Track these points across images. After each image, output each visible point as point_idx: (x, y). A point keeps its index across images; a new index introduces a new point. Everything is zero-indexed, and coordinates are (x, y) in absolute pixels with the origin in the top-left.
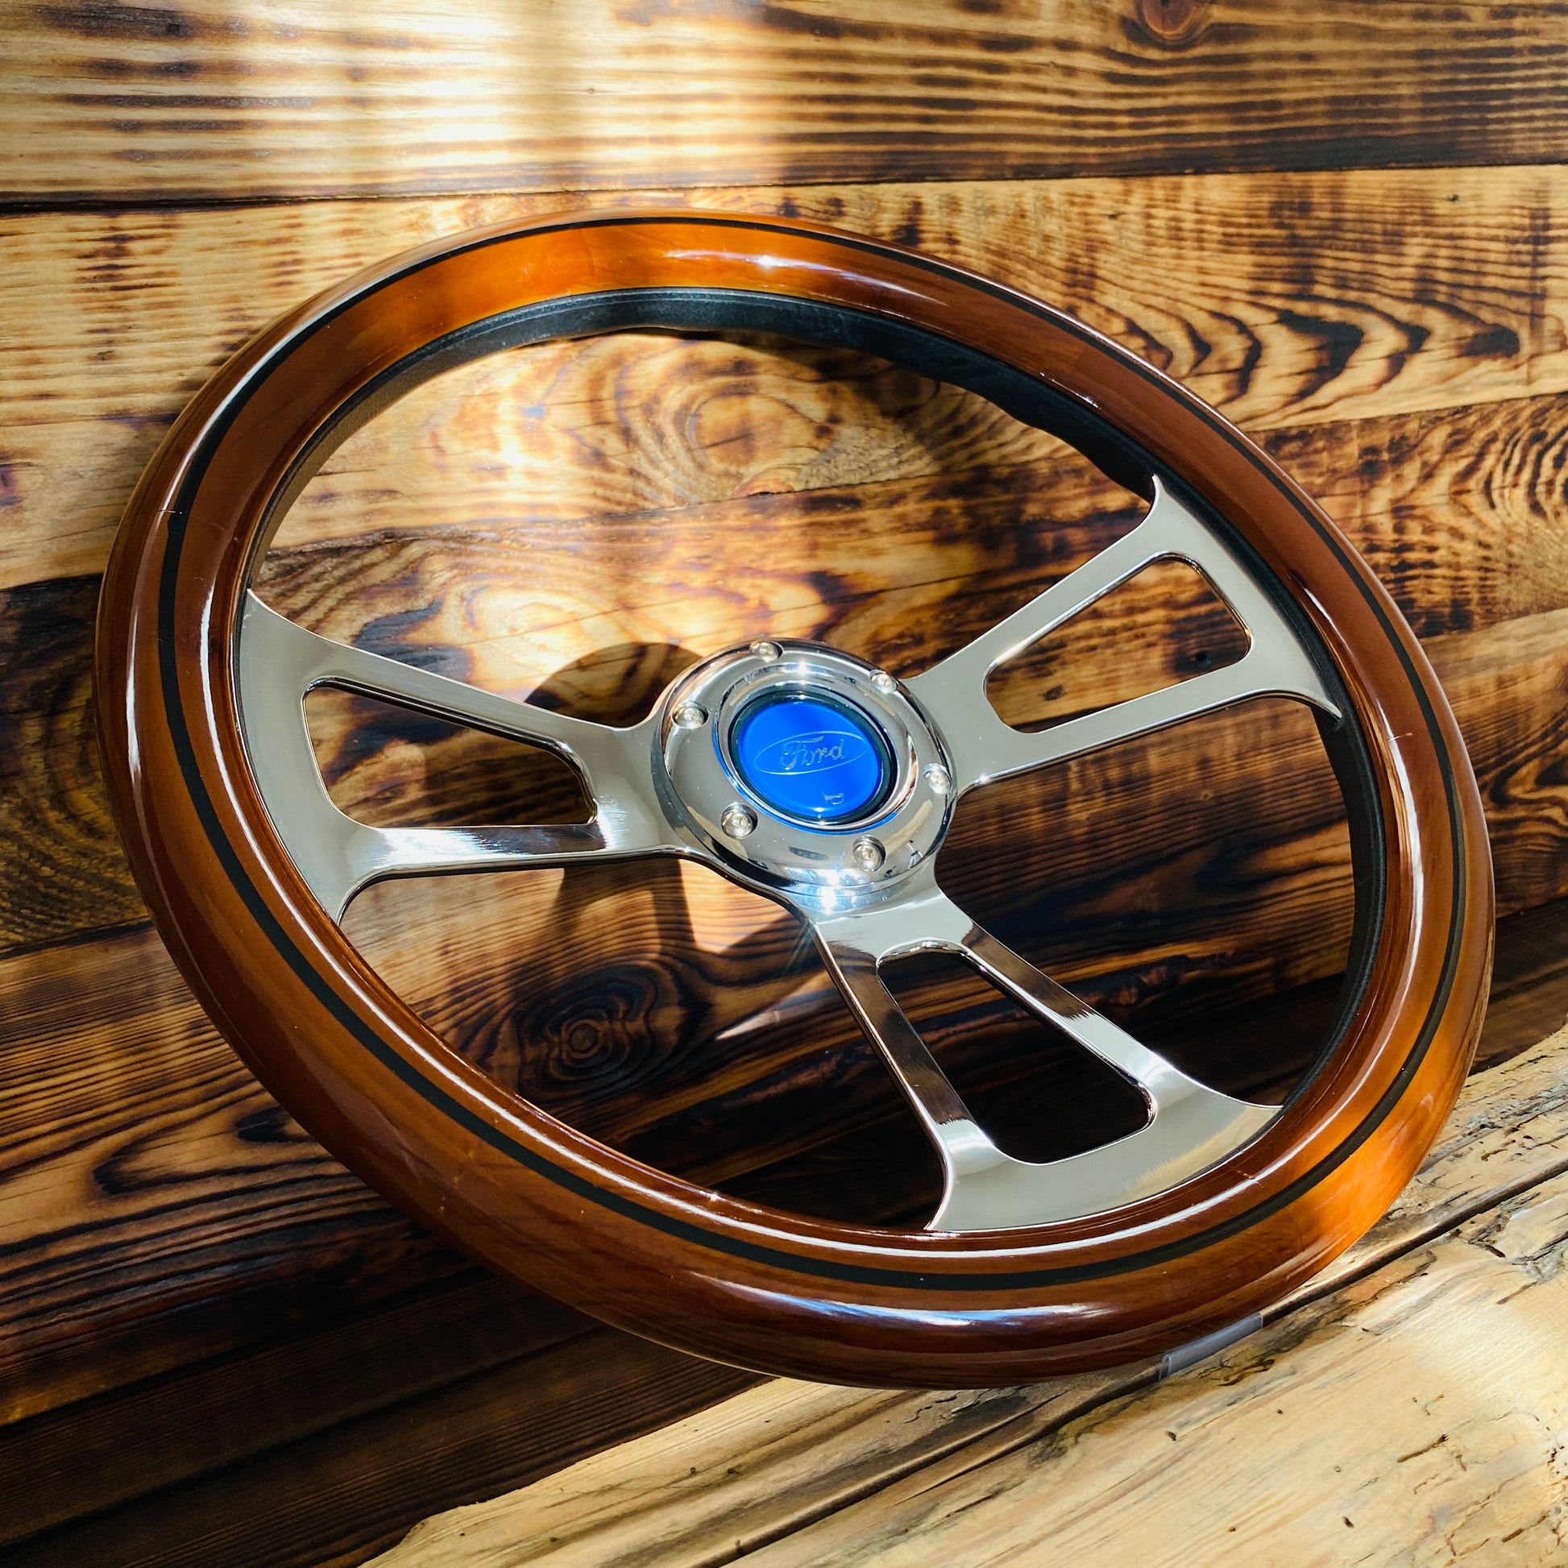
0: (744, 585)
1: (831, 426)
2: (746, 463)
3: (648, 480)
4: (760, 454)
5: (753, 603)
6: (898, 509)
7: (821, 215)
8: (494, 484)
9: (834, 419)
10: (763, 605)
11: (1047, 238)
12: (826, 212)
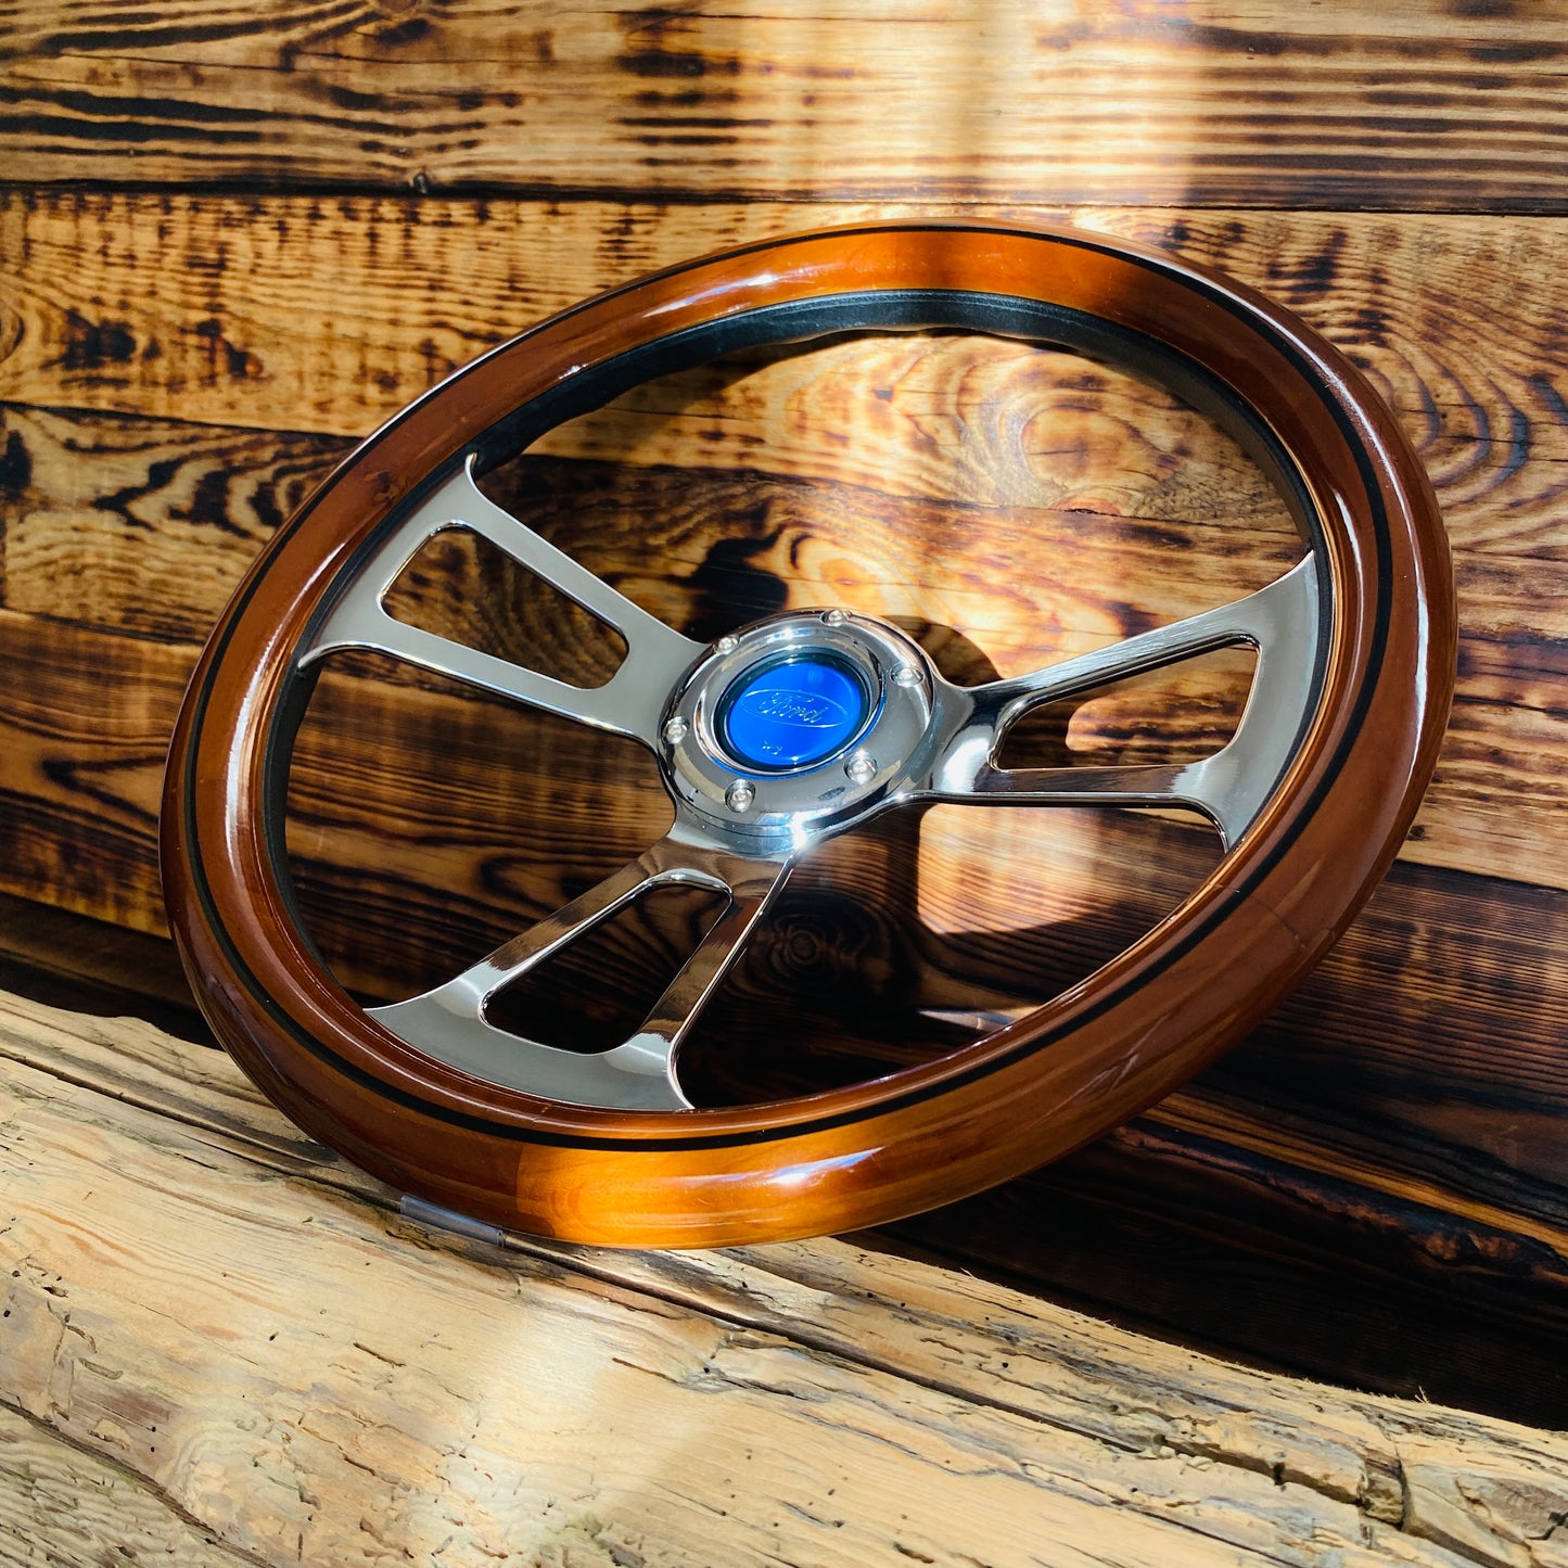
0: (1040, 596)
1: (1179, 458)
2: (1074, 477)
3: (971, 472)
4: (1092, 471)
5: (1045, 614)
6: (1235, 561)
7: (1213, 240)
8: (838, 450)
9: (1182, 451)
10: (1054, 619)
11: (1522, 287)
12: (1219, 236)
